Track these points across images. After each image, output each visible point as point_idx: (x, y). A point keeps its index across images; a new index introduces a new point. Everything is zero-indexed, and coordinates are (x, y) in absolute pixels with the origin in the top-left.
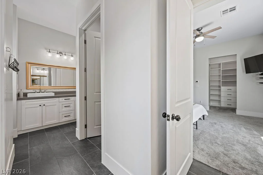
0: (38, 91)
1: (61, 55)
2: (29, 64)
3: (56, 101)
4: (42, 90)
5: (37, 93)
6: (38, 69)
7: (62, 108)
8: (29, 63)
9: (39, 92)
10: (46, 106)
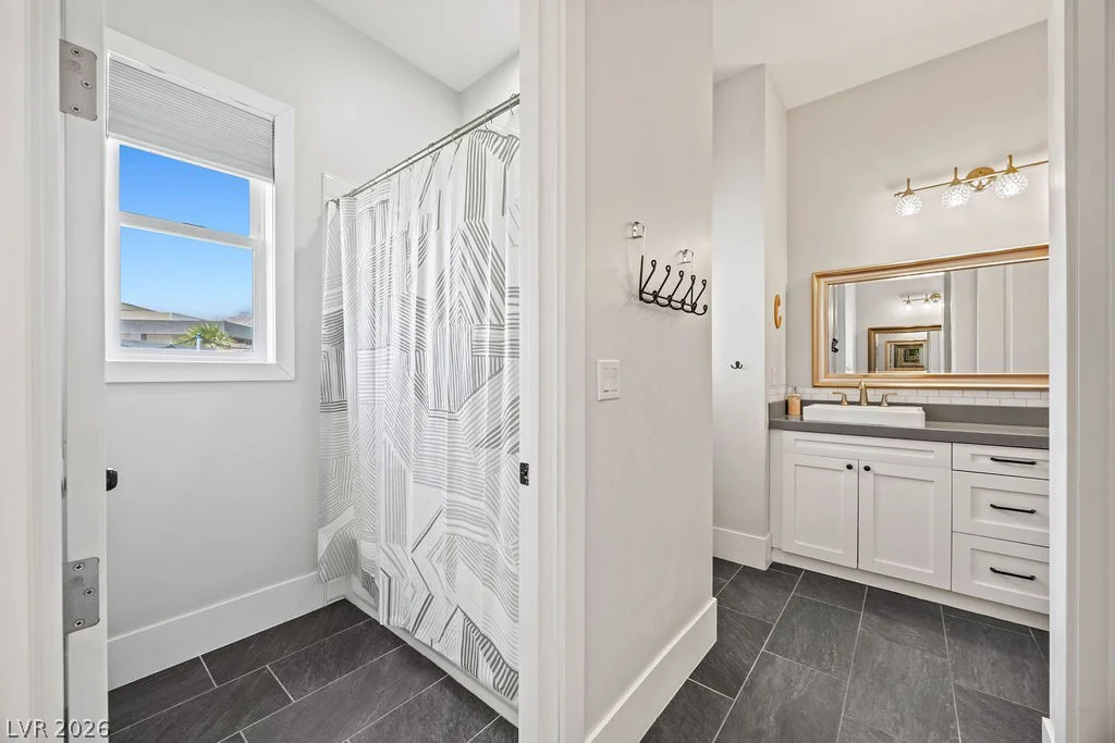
0: (854, 395)
1: (984, 183)
2: (823, 280)
3: (931, 456)
4: (870, 392)
5: (850, 403)
6: (908, 302)
7: (974, 511)
8: (820, 276)
9: (859, 404)
10: (875, 475)
